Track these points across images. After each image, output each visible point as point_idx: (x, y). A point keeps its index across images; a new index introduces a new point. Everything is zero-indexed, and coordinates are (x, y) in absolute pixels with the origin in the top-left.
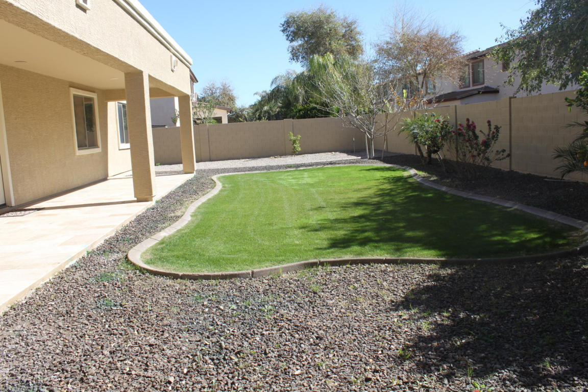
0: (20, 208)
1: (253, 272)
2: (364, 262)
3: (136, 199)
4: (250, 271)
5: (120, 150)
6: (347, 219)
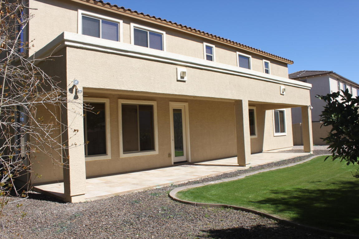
0: (192, 163)
1: (197, 204)
2: (243, 210)
3: (238, 165)
4: (196, 203)
5: (274, 136)
6: (293, 191)
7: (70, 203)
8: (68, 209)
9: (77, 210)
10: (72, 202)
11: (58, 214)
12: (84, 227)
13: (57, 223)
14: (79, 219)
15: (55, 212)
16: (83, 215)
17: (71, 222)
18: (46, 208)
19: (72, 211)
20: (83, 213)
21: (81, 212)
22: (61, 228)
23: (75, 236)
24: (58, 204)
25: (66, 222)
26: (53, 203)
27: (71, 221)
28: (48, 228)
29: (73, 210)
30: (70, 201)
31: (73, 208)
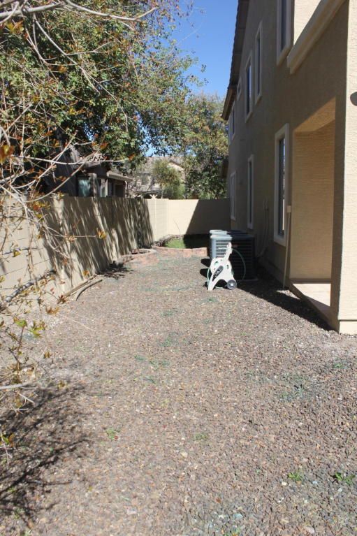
7: (336, 334)
8: (328, 345)
9: (344, 352)
10: (340, 332)
11: (305, 352)
12: (338, 401)
13: (294, 373)
14: (339, 376)
15: (300, 346)
16: (350, 368)
17: (319, 379)
18: (292, 331)
19: (333, 352)
20: (352, 364)
21: (349, 360)
22: (293, 388)
23: (309, 420)
24: (315, 329)
25: (311, 376)
26: (307, 324)
27: (321, 377)
28: (272, 379)
29: (335, 350)
30: (336, 329)
31: (337, 346)
